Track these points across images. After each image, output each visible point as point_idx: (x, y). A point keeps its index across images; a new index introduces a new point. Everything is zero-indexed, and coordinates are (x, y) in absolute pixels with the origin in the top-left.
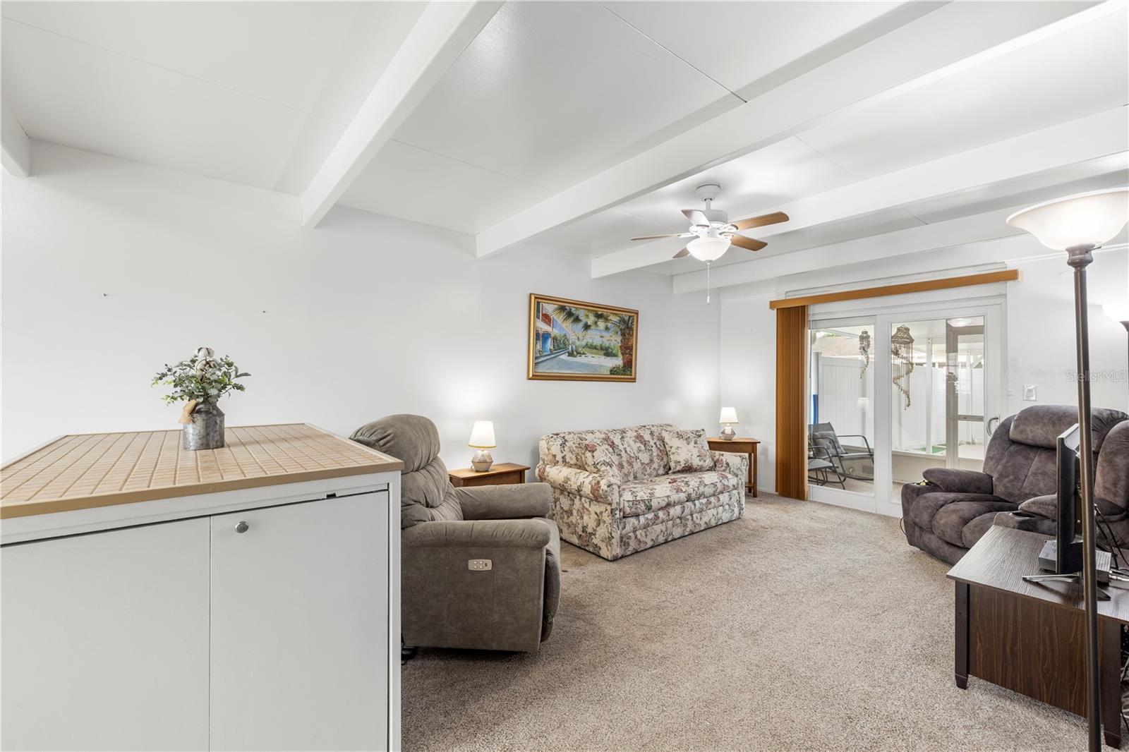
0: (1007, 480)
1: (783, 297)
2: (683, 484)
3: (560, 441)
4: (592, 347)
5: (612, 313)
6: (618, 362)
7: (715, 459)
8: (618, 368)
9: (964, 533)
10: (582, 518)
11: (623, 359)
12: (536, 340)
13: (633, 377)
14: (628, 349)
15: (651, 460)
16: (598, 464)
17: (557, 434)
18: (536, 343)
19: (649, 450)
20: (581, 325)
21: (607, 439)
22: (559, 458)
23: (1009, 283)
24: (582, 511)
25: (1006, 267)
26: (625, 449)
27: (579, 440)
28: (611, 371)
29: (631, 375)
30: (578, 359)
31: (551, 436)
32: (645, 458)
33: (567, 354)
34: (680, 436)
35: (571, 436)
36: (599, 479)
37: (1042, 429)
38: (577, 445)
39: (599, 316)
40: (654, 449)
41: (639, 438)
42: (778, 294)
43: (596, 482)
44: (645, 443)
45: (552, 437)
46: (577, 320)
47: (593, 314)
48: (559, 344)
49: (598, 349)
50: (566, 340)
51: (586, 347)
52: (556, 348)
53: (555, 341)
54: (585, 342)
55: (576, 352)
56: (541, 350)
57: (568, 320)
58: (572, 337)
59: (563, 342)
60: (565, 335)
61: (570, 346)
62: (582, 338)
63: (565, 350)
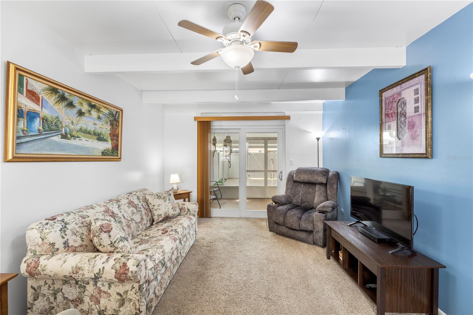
0: (296, 197)
1: (200, 116)
2: (174, 233)
3: (58, 226)
4: (87, 132)
5: (103, 106)
6: (108, 145)
7: (180, 207)
8: (108, 150)
9: (301, 224)
10: (98, 302)
11: (112, 143)
12: (18, 117)
13: (119, 157)
14: (115, 136)
15: (142, 219)
16: (115, 242)
17: (53, 219)
18: (18, 121)
19: (139, 211)
20: (75, 111)
21: (107, 211)
22: (59, 244)
23: (286, 121)
24: (98, 296)
25: (285, 115)
26: (123, 215)
27: (81, 219)
28: (102, 153)
29: (118, 156)
30: (72, 142)
31: (45, 222)
32: (137, 218)
33: (60, 136)
34: (159, 197)
35: (72, 216)
36: (123, 260)
37: (307, 176)
38: (80, 225)
39: (93, 106)
40: (142, 209)
41: (131, 203)
42: (198, 113)
43: (121, 265)
44: (136, 207)
45: (47, 224)
46: (71, 105)
47: (87, 103)
48: (51, 125)
49: (92, 134)
50: (59, 122)
51: (80, 132)
52: (47, 129)
53: (45, 121)
54: (79, 127)
55: (70, 135)
56: (26, 129)
57: (61, 103)
58: (66, 120)
59: (55, 124)
60: (57, 118)
61: (64, 129)
62: (77, 122)
63: (58, 132)
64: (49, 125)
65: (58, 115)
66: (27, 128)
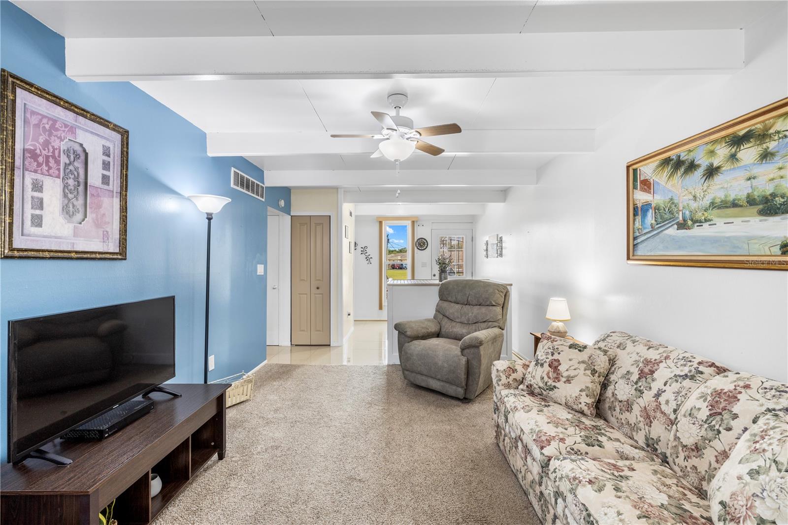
4: (727, 205)
12: (634, 216)
18: (635, 220)
20: (700, 174)
28: (783, 247)
30: (705, 231)
33: (676, 226)
39: (741, 140)
46: (692, 167)
47: (726, 143)
48: (663, 214)
49: (741, 206)
50: (673, 205)
51: (711, 209)
52: (660, 220)
53: (657, 211)
54: (708, 201)
55: (692, 220)
56: (640, 227)
57: (675, 175)
58: (684, 198)
59: (669, 210)
60: (672, 199)
61: (681, 213)
62: (703, 194)
63: (673, 221)
64: (662, 214)
65: (671, 195)
66: (642, 226)
